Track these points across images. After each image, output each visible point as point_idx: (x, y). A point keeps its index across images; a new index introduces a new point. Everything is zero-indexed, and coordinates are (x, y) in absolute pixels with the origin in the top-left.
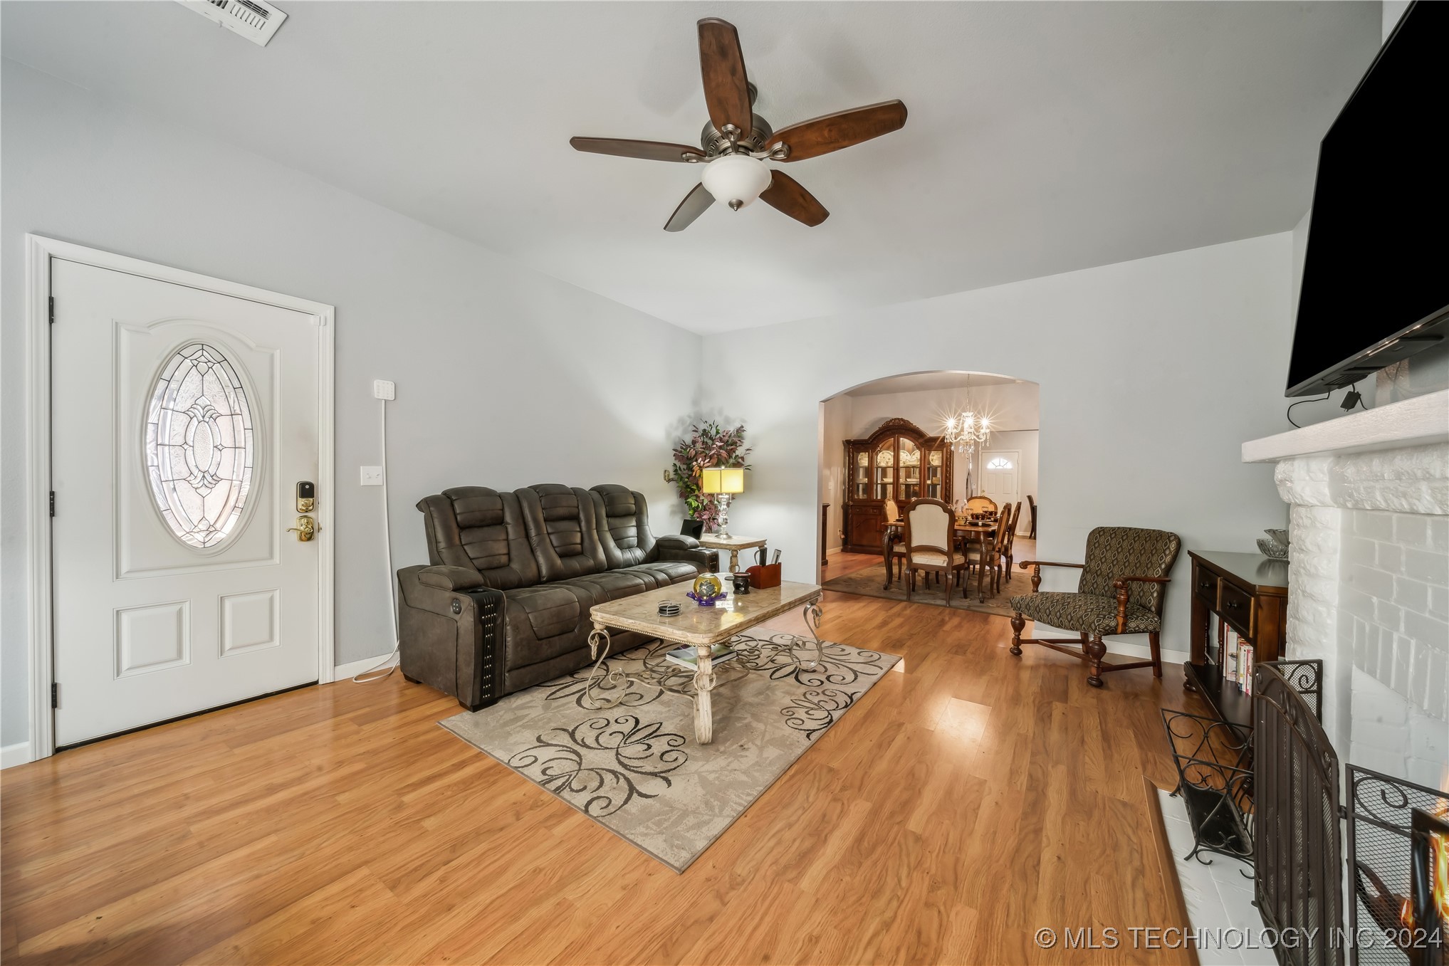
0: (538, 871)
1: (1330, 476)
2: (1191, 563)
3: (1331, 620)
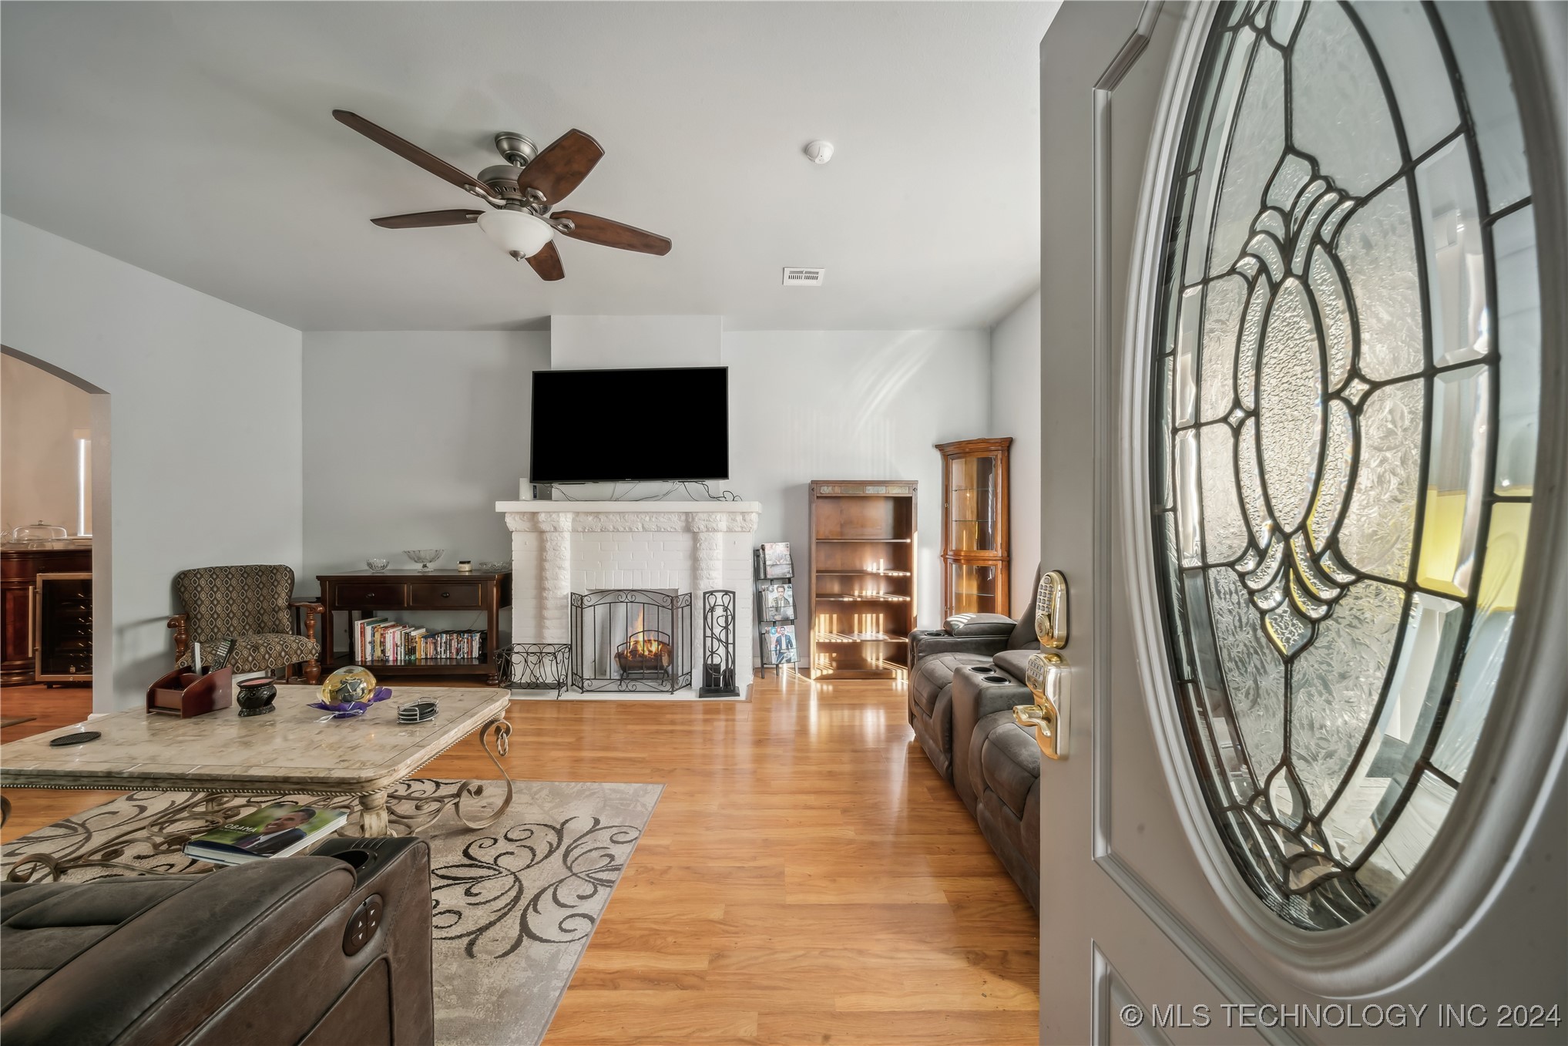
1: (574, 520)
2: (323, 585)
3: (568, 576)
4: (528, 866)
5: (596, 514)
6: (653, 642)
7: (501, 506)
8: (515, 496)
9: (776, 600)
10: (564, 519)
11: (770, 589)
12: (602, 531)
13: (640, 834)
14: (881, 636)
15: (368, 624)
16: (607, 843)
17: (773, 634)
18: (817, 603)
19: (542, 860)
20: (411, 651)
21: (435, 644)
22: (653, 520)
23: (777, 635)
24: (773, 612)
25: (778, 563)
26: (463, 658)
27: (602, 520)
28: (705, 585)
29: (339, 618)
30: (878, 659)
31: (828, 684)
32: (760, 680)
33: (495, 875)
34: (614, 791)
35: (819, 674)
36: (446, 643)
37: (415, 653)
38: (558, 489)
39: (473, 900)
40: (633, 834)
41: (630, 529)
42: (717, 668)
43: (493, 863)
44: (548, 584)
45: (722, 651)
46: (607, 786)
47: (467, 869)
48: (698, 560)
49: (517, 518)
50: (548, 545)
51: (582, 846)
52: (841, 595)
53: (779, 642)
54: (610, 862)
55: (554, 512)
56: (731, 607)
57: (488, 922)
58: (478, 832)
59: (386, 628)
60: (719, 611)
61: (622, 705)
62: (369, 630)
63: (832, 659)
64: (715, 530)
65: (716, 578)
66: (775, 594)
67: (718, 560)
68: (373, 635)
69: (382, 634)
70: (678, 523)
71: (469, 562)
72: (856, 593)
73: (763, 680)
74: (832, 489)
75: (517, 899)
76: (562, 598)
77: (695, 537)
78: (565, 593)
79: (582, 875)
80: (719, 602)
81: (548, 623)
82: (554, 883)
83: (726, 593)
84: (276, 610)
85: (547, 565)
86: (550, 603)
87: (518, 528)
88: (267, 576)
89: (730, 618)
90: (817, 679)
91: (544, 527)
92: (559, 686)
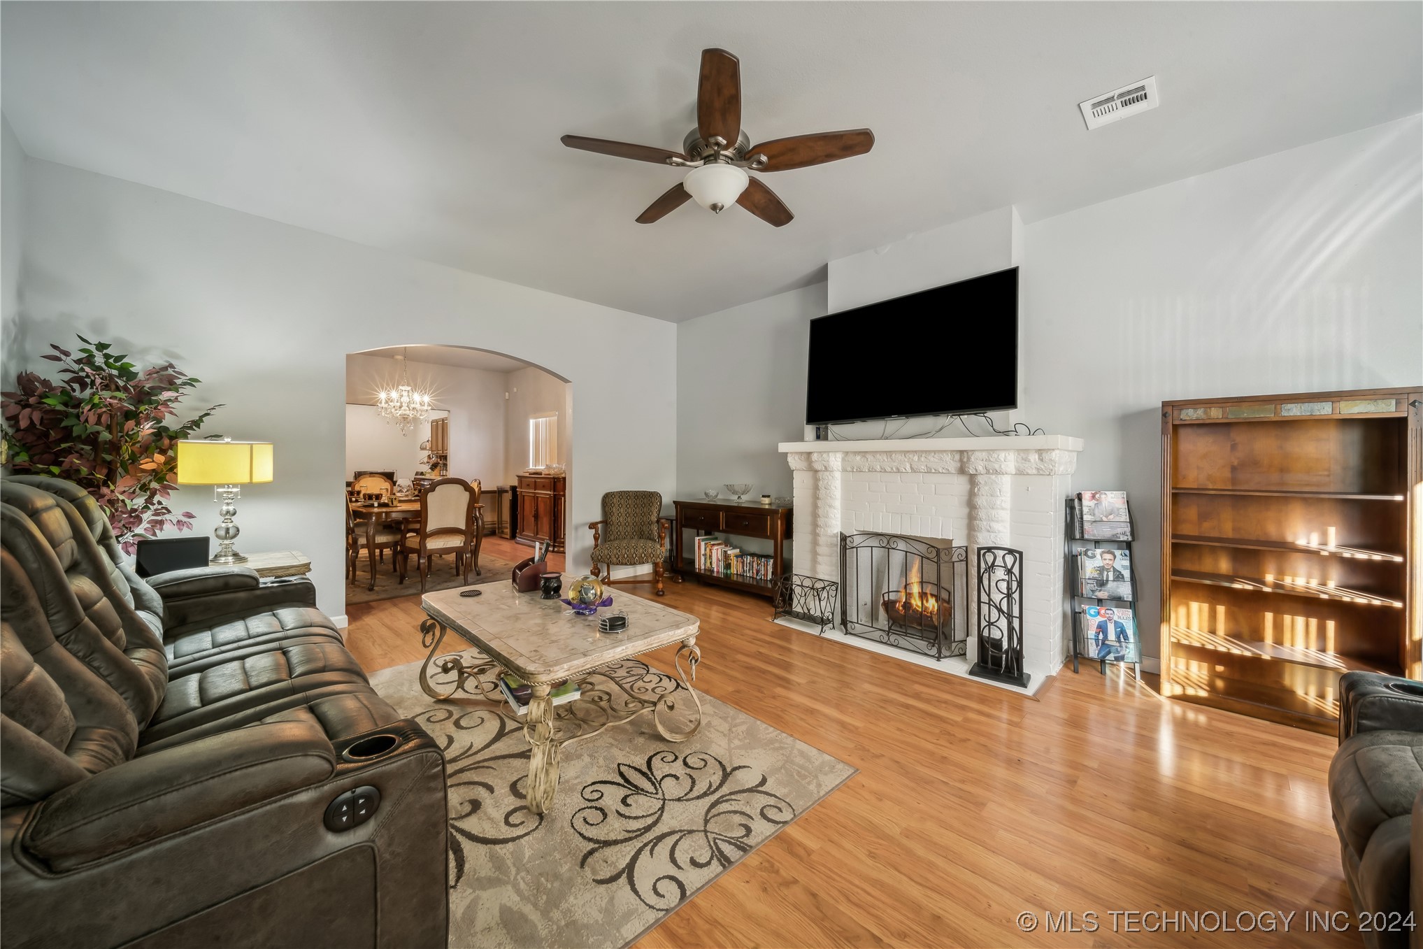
0: (872, 855)
1: (843, 459)
2: (676, 507)
3: (839, 516)
4: (679, 800)
5: (864, 453)
6: (929, 596)
7: (783, 447)
8: (800, 438)
9: (1101, 570)
10: (833, 459)
11: (1089, 553)
12: (869, 471)
13: (792, 819)
14: (1331, 659)
15: (703, 540)
16: (755, 813)
17: (1091, 615)
18: (1173, 583)
19: (692, 799)
20: (728, 566)
21: (743, 563)
22: (923, 459)
23: (1099, 619)
24: (1093, 585)
25: (1104, 519)
26: (761, 579)
27: (869, 460)
28: (983, 540)
29: (687, 532)
30: (1322, 696)
31: (1197, 711)
32: (1070, 674)
33: (652, 793)
34: (802, 754)
35: (1178, 691)
36: (749, 563)
37: (730, 568)
38: (834, 429)
39: (623, 809)
40: (786, 815)
41: (898, 469)
42: (997, 644)
43: (659, 780)
44: (821, 522)
45: (1003, 623)
46: (801, 746)
47: (640, 775)
48: (976, 508)
49: (796, 458)
50: (820, 483)
51: (733, 802)
52: (1232, 579)
53: (1102, 628)
54: (742, 837)
55: (825, 452)
56: (1016, 570)
57: (614, 838)
58: (671, 744)
59: (713, 545)
60: (1000, 573)
61: (875, 656)
62: (703, 544)
63: (1214, 675)
64: (996, 472)
65: (999, 532)
66: (1098, 562)
67: (1003, 509)
68: (706, 550)
69: (710, 550)
70: (953, 465)
71: (769, 496)
72: (1270, 578)
73: (1076, 676)
74: (1205, 413)
75: (648, 829)
76: (832, 537)
77: (972, 479)
78: (835, 532)
79: (711, 836)
80: (999, 562)
81: (820, 559)
82: (684, 831)
83: (1011, 552)
84: (650, 523)
85: (820, 503)
86: (822, 540)
87: (798, 467)
88: (648, 499)
89: (1015, 585)
90: (1174, 698)
91: (817, 466)
92: (822, 622)
